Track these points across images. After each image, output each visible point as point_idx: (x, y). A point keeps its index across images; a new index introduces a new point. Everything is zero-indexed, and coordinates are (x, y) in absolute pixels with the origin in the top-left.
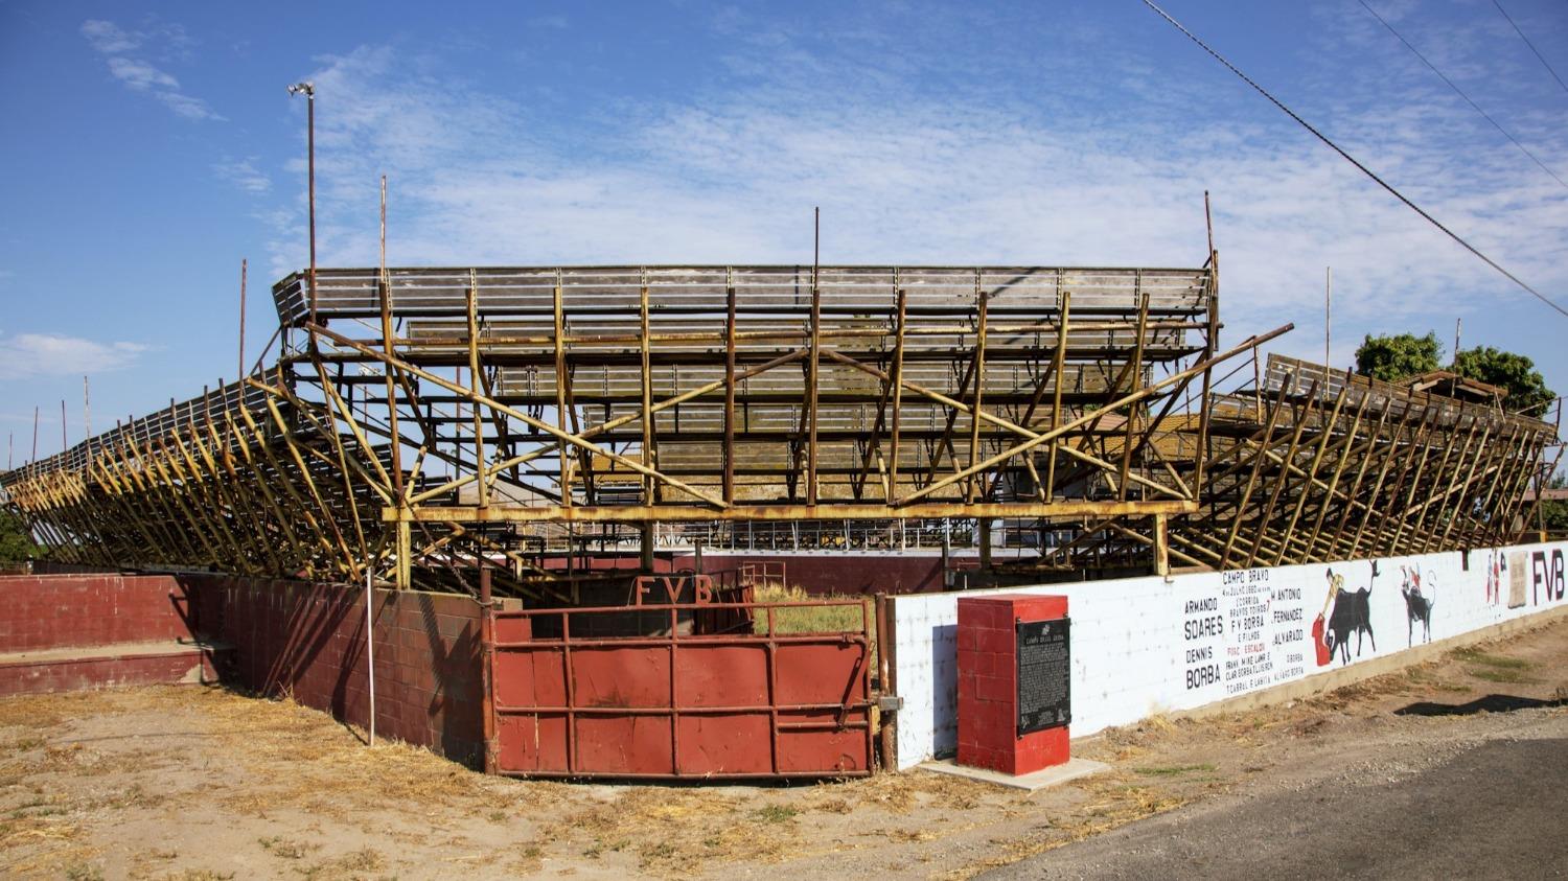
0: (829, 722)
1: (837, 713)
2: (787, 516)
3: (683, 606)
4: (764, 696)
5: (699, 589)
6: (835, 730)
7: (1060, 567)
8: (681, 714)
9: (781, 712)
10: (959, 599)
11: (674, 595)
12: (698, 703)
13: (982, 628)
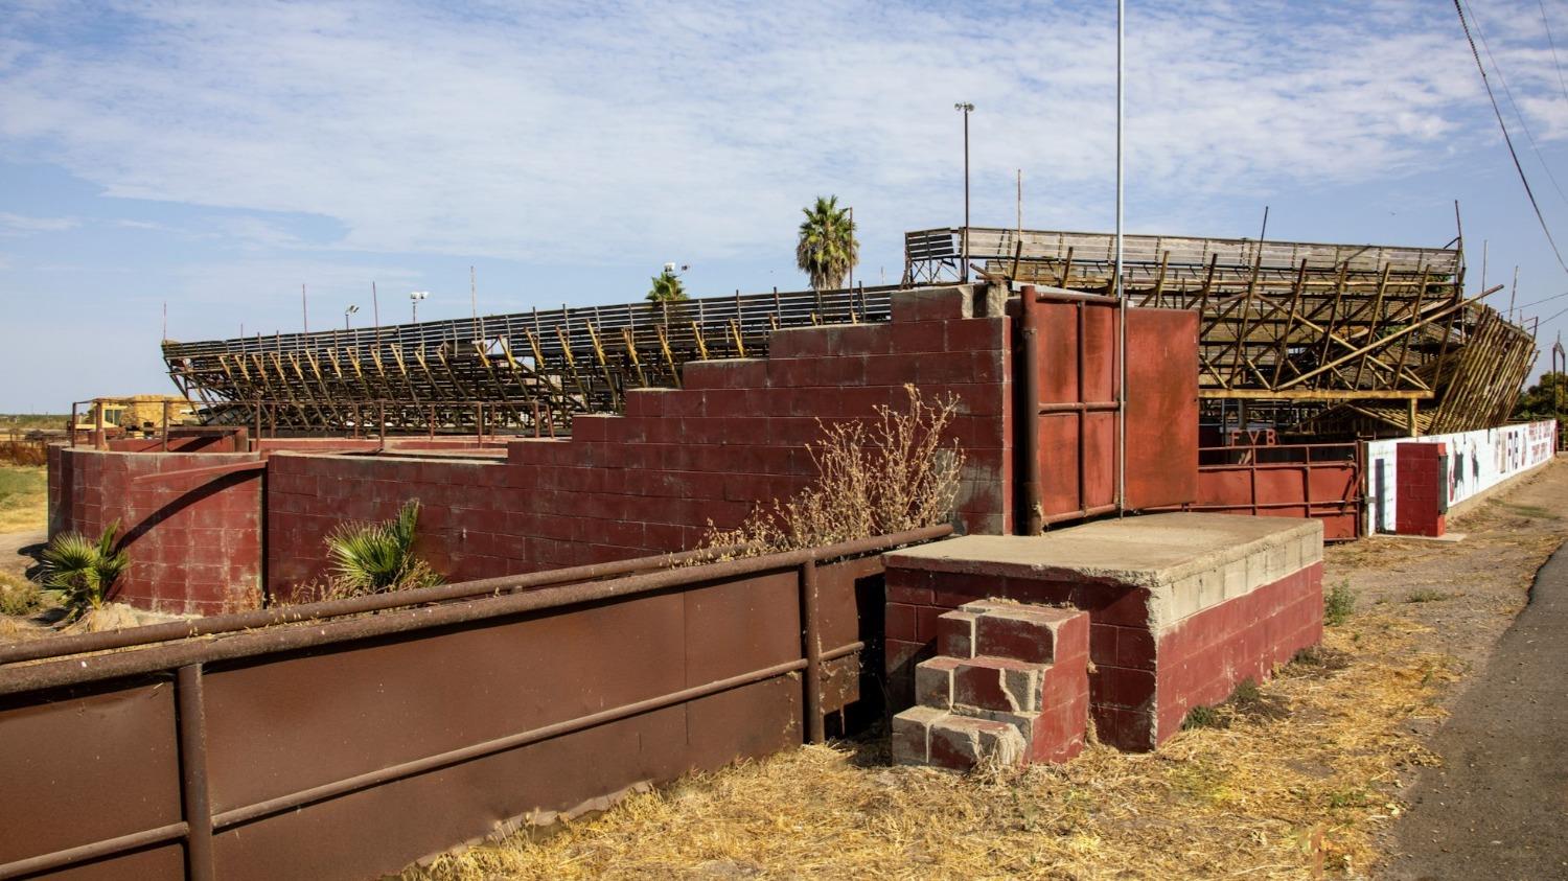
0: (1335, 511)
1: (1341, 506)
2: (1217, 396)
3: (1260, 447)
4: (1302, 497)
5: (1268, 437)
6: (1337, 515)
7: (1305, 433)
8: (1260, 508)
9: (1313, 506)
10: (1398, 444)
11: (1254, 441)
12: (1267, 501)
13: (1414, 459)
